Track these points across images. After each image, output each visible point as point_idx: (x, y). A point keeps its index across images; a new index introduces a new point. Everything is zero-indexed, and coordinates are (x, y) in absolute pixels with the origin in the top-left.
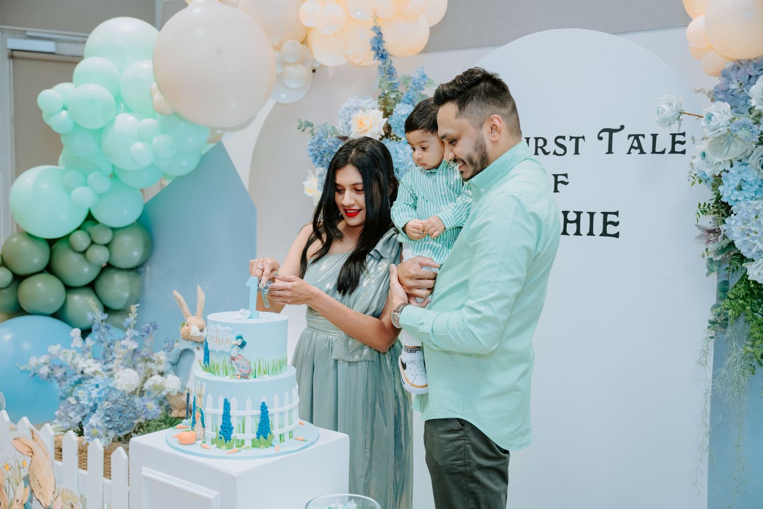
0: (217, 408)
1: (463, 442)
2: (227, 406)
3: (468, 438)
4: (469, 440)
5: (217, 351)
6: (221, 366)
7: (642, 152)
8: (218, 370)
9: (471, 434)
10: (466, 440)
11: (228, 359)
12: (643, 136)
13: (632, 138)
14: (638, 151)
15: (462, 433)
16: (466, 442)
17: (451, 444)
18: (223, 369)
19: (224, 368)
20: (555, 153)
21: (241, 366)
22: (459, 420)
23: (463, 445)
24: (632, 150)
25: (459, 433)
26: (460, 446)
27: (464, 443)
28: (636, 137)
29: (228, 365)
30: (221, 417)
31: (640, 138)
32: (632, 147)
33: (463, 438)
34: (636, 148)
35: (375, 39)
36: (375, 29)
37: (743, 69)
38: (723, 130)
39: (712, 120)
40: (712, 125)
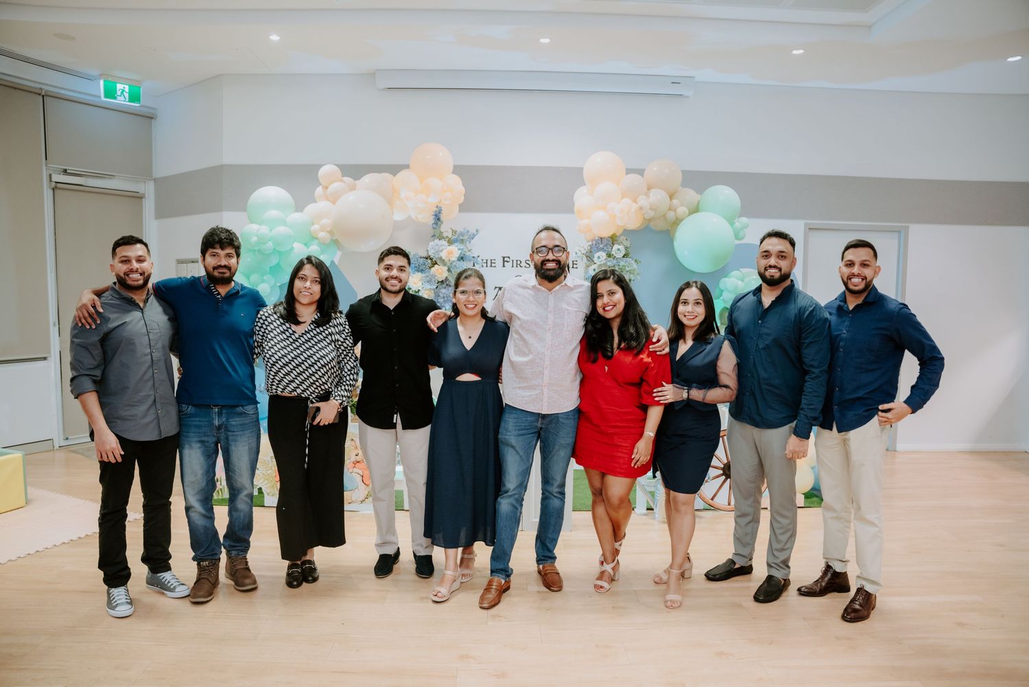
35: (436, 211)
36: (437, 207)
37: (604, 241)
38: (604, 262)
39: (600, 258)
40: (600, 260)
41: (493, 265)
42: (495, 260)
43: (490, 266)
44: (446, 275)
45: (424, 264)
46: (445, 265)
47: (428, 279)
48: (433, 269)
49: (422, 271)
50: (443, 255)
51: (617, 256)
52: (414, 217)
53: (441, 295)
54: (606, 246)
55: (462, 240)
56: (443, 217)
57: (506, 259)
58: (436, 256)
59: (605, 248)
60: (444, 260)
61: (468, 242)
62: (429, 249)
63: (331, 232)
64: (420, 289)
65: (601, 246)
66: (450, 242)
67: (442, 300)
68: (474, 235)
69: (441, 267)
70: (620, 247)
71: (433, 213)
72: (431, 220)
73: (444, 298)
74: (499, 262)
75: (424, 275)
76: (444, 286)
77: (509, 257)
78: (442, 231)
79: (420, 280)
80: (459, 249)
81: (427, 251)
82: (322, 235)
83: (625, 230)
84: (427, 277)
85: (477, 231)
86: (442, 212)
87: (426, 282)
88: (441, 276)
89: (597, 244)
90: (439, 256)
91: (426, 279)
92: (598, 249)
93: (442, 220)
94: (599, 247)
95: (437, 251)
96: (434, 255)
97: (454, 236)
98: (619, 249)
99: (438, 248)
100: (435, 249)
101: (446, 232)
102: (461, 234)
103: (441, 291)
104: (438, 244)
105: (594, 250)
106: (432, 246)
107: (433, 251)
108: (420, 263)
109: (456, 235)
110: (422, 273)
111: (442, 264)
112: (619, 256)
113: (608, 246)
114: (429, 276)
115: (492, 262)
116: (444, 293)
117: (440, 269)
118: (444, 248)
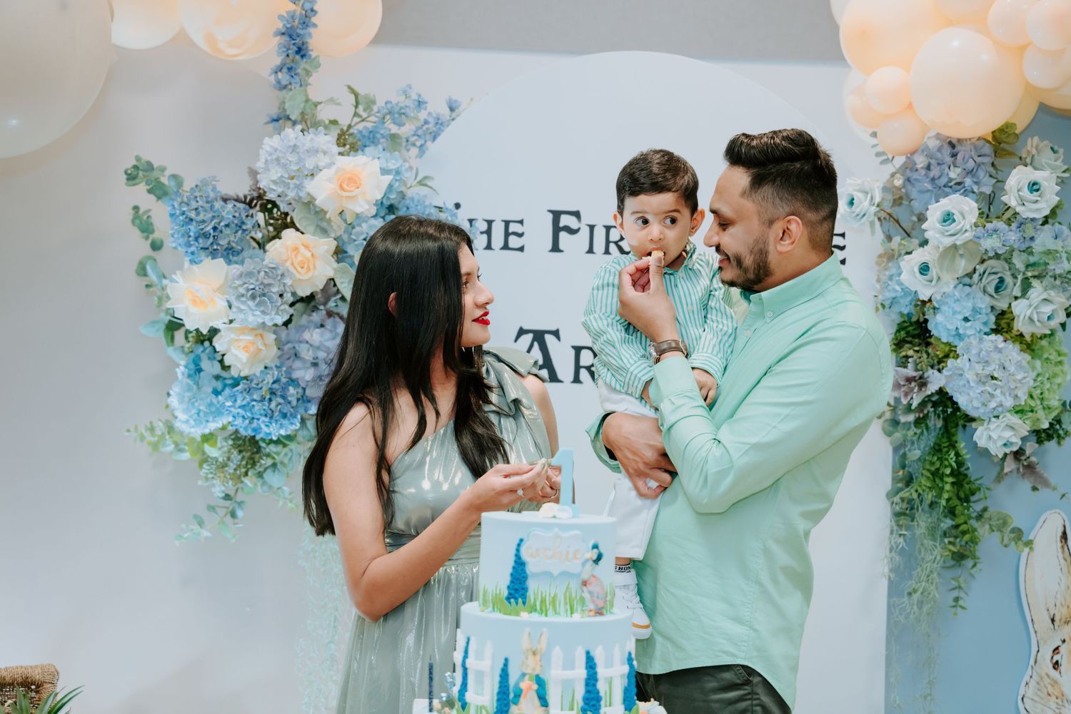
0: (573, 668)
1: (749, 702)
2: (591, 664)
3: (758, 696)
4: (758, 699)
5: (556, 573)
6: (561, 597)
8: (555, 606)
9: (760, 690)
10: (755, 699)
11: (575, 585)
15: (748, 689)
16: (755, 702)
17: (731, 708)
18: (566, 603)
19: (568, 601)
21: (596, 595)
22: (744, 667)
23: (750, 708)
25: (745, 690)
26: (745, 711)
27: (752, 705)
29: (574, 595)
33: (750, 696)
35: (290, 16)
37: (962, 151)
38: (969, 235)
39: (954, 221)
40: (953, 228)
41: (514, 242)
42: (521, 222)
43: (502, 244)
44: (331, 274)
45: (240, 225)
46: (324, 232)
47: (252, 283)
48: (273, 246)
49: (230, 253)
50: (322, 190)
51: (1025, 212)
52: (199, 39)
53: (307, 354)
54: (970, 173)
55: (394, 137)
56: (317, 41)
57: (565, 220)
58: (291, 194)
59: (968, 182)
60: (320, 213)
61: (414, 151)
62: (260, 165)
64: (217, 324)
65: (954, 174)
66: (349, 142)
67: (309, 375)
68: (440, 124)
69: (310, 239)
70: (1038, 176)
71: (280, 25)
72: (270, 52)
73: (315, 365)
74: (538, 232)
75: (236, 269)
76: (316, 317)
77: (577, 214)
78: (314, 97)
79: (220, 290)
80: (384, 171)
81: (253, 173)
83: (1044, 109)
84: (250, 274)
85: (454, 105)
86: (315, 25)
87: (243, 296)
88: (302, 275)
89: (932, 167)
90: (302, 194)
91: (245, 286)
92: (940, 187)
93: (313, 54)
94: (944, 180)
95: (293, 174)
96: (280, 190)
97: (363, 120)
98: (1035, 184)
99: (297, 164)
100: (284, 166)
101: (332, 100)
102: (390, 113)
103: (306, 336)
104: (298, 144)
105: (921, 192)
106: (276, 150)
107: (276, 173)
108: (222, 219)
109: (373, 118)
110: (229, 262)
111: (312, 229)
112: (1037, 210)
113: (981, 173)
114: (259, 272)
115: (511, 230)
116: (317, 344)
117: (302, 249)
118: (321, 164)
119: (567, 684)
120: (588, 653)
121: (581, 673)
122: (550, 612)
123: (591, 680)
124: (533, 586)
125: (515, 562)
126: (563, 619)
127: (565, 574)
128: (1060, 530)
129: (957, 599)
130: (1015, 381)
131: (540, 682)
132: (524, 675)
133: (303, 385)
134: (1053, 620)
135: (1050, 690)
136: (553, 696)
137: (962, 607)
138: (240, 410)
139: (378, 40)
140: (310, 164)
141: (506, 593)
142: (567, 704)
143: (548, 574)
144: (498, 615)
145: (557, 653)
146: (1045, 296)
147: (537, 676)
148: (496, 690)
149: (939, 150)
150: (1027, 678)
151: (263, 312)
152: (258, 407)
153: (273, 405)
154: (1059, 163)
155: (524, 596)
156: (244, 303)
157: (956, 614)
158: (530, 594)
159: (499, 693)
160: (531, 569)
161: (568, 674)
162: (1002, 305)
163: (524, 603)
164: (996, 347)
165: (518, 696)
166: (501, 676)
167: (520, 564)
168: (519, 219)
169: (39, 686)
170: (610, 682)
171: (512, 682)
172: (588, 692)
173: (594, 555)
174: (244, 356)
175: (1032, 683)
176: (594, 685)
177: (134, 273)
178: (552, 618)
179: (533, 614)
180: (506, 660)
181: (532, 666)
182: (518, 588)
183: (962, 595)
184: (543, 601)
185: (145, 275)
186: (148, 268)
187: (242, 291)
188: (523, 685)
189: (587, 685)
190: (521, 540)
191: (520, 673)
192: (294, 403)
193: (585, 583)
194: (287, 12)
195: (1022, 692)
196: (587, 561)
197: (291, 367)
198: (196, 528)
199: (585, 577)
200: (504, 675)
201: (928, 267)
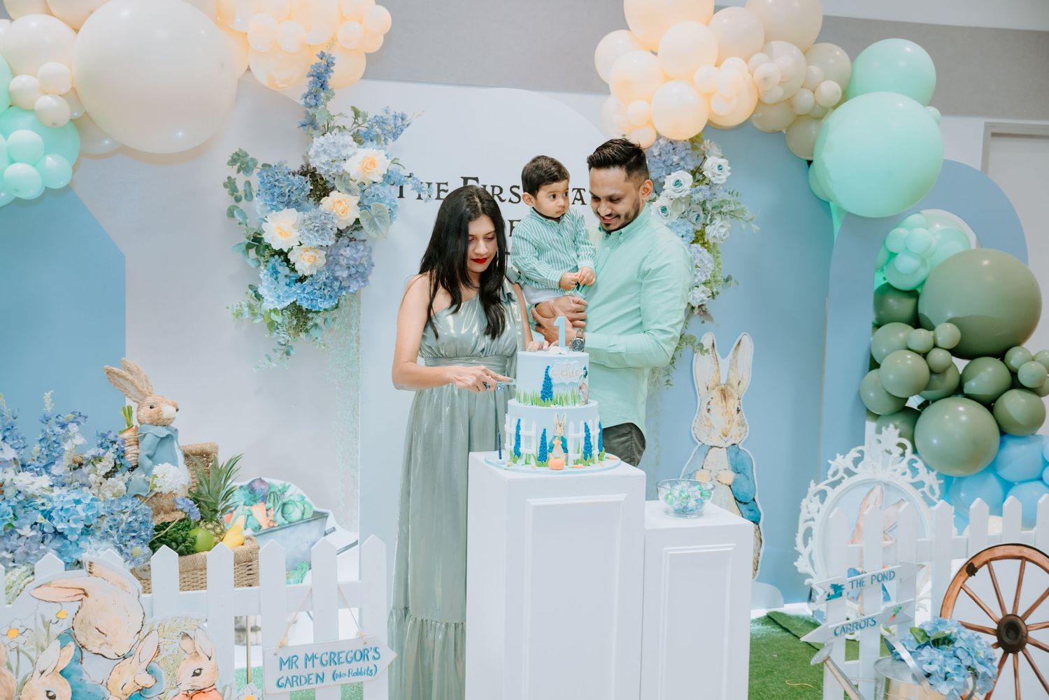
0: (578, 432)
2: (587, 429)
5: (567, 384)
6: (569, 396)
7: (583, 203)
8: (567, 401)
11: (576, 389)
12: (584, 190)
13: (576, 190)
14: (581, 202)
18: (572, 399)
19: (573, 397)
20: (510, 201)
21: (585, 393)
24: (576, 201)
26: (628, 447)
28: (579, 190)
29: (576, 394)
30: (584, 439)
31: (582, 191)
32: (576, 199)
34: (579, 200)
35: (318, 66)
36: (322, 56)
38: (688, 192)
39: (681, 185)
40: (680, 189)
42: (446, 184)
43: (436, 196)
44: (358, 216)
45: (303, 189)
46: (351, 192)
48: (325, 201)
49: (298, 206)
50: (353, 167)
51: (714, 180)
53: (344, 262)
54: (683, 159)
56: (332, 81)
58: (334, 171)
59: (682, 163)
63: (73, 96)
64: (292, 246)
65: (676, 159)
66: (359, 139)
67: (345, 274)
69: (346, 196)
70: (719, 161)
71: (309, 69)
72: (305, 85)
75: (303, 214)
77: (476, 179)
78: (331, 112)
79: (294, 226)
81: (306, 158)
82: (46, 102)
84: (316, 218)
85: (404, 117)
86: (333, 71)
87: (311, 230)
88: (344, 217)
89: (662, 155)
90: (340, 171)
91: (313, 224)
92: (667, 166)
93: (330, 87)
94: (670, 162)
95: (334, 159)
96: (326, 168)
97: (359, 126)
98: (720, 166)
99: (337, 153)
100: (329, 155)
101: (341, 114)
102: (377, 122)
103: (342, 252)
104: (336, 141)
105: (657, 168)
106: (323, 145)
107: (324, 158)
108: (294, 185)
109: (366, 125)
110: (298, 211)
111: (344, 190)
112: (720, 180)
113: (688, 159)
114: (320, 216)
115: (441, 188)
116: (348, 256)
117: (343, 202)
118: (350, 153)
119: (576, 440)
120: (585, 424)
121: (583, 434)
122: (565, 404)
123: (588, 438)
124: (555, 391)
125: (545, 378)
126: (571, 407)
127: (571, 383)
128: (712, 342)
129: (668, 381)
130: (707, 268)
131: (564, 440)
132: (555, 437)
133: (341, 279)
134: (707, 388)
135: (706, 423)
136: (570, 447)
137: (671, 385)
138: (305, 295)
139: (364, 77)
140: (344, 153)
141: (540, 395)
142: (576, 451)
143: (564, 384)
144: (538, 407)
145: (571, 424)
146: (721, 224)
147: (562, 437)
148: (539, 446)
149: (666, 146)
150: (695, 418)
151: (322, 239)
152: (318, 293)
153: (326, 291)
154: (720, 153)
155: (551, 396)
156: (312, 234)
157: (667, 388)
158: (554, 394)
159: (541, 447)
160: (554, 382)
161: (578, 435)
162: (699, 228)
163: (551, 400)
164: (698, 251)
165: (552, 448)
166: (542, 438)
167: (548, 380)
168: (445, 182)
169: (208, 455)
170: (594, 437)
171: (548, 441)
172: (586, 443)
173: (583, 373)
174: (307, 264)
175: (698, 420)
176: (589, 440)
177: (226, 216)
178: (565, 407)
179: (556, 405)
180: (545, 430)
181: (559, 432)
182: (547, 392)
183: (670, 378)
184: (561, 398)
185: (233, 216)
186: (235, 212)
187: (311, 227)
188: (554, 442)
189: (586, 440)
190: (548, 367)
191: (552, 436)
192: (337, 290)
193: (580, 388)
194: (316, 64)
195: (693, 425)
196: (581, 376)
197: (333, 270)
198: (267, 362)
199: (581, 384)
200: (544, 437)
201: (666, 209)
